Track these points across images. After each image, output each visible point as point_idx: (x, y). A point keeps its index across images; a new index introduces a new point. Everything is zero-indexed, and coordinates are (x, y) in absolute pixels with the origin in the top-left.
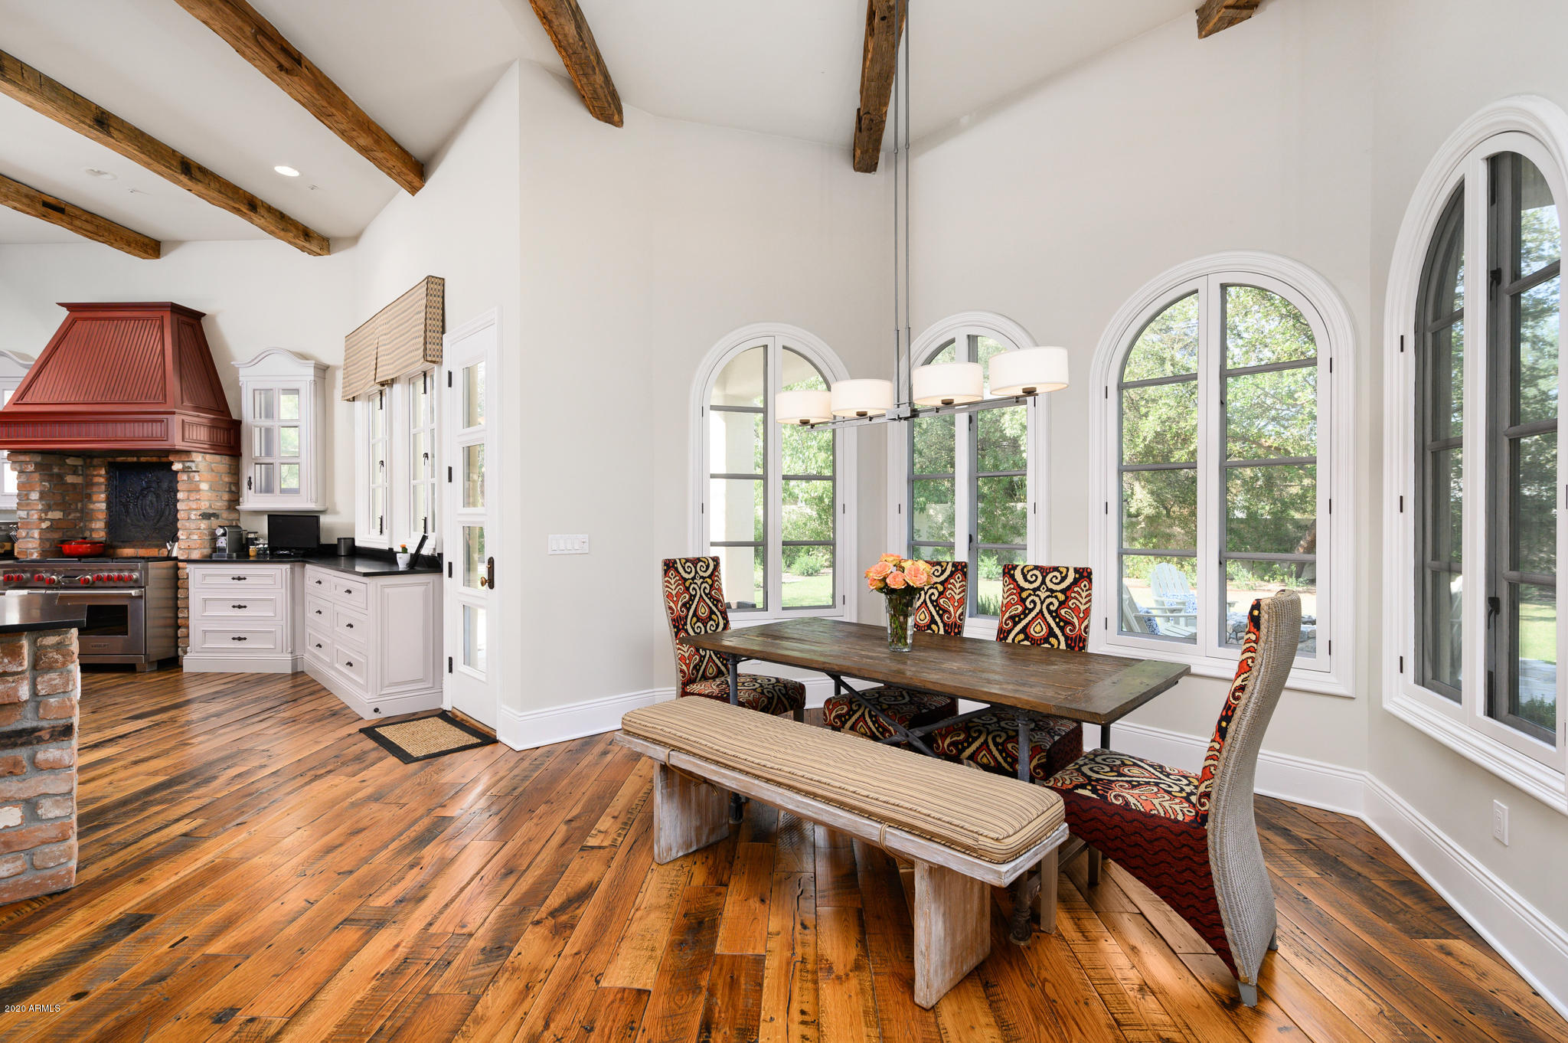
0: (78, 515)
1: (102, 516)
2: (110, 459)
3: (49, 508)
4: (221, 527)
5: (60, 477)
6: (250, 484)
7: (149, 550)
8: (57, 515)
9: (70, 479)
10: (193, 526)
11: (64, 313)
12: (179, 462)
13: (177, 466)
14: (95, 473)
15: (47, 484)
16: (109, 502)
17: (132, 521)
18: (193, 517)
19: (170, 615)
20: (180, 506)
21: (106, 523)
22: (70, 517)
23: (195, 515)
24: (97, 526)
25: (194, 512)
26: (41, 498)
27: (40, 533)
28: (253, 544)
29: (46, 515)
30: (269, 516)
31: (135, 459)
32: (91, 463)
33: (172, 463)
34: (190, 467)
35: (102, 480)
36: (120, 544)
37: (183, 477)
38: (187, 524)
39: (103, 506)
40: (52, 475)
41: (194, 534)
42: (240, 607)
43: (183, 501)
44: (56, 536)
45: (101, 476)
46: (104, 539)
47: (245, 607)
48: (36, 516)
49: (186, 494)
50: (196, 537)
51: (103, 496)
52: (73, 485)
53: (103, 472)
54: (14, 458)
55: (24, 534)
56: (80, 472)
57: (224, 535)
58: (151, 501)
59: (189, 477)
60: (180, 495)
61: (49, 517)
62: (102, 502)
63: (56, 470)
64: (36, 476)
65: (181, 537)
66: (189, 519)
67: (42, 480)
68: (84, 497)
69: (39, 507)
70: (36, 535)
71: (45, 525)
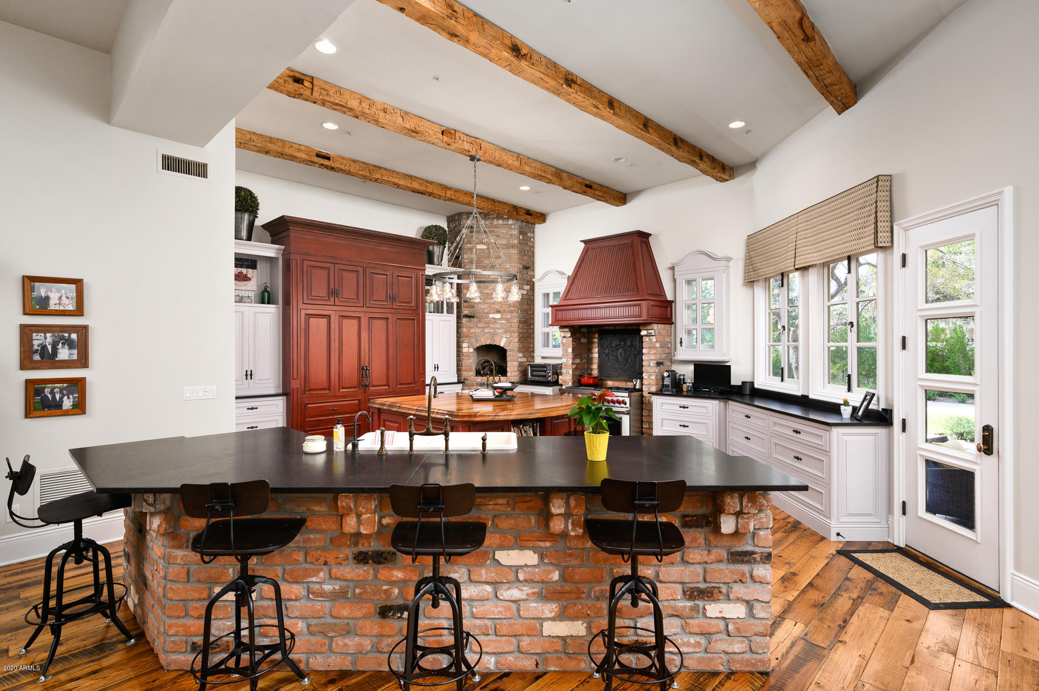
0: (587, 361)
1: (597, 361)
2: (600, 330)
3: (574, 358)
4: (666, 371)
5: (579, 339)
6: (681, 342)
7: (620, 383)
8: (578, 361)
9: (583, 341)
10: (652, 370)
11: (583, 245)
12: (645, 330)
13: (643, 333)
14: (594, 337)
15: (575, 343)
16: (599, 353)
17: (611, 364)
18: (652, 365)
19: (639, 425)
20: (644, 357)
21: (598, 365)
22: (583, 362)
23: (653, 363)
24: (595, 368)
26: (573, 352)
27: (571, 371)
28: (684, 383)
29: (574, 361)
30: (695, 365)
33: (640, 331)
34: (650, 333)
35: (596, 340)
36: (605, 379)
37: (646, 339)
38: (649, 369)
39: (597, 355)
40: (576, 338)
41: (652, 375)
42: (684, 426)
43: (646, 354)
44: (578, 373)
46: (598, 375)
47: (688, 426)
48: (570, 362)
49: (648, 350)
50: (653, 377)
51: (597, 350)
52: (585, 343)
53: (597, 337)
54: (562, 330)
55: (565, 372)
56: (588, 338)
57: (668, 376)
58: (621, 353)
59: (650, 339)
60: (644, 351)
62: (596, 353)
64: (571, 339)
65: (645, 377)
66: (650, 365)
67: (573, 342)
68: (590, 351)
69: (571, 357)
70: (571, 373)
71: (574, 367)
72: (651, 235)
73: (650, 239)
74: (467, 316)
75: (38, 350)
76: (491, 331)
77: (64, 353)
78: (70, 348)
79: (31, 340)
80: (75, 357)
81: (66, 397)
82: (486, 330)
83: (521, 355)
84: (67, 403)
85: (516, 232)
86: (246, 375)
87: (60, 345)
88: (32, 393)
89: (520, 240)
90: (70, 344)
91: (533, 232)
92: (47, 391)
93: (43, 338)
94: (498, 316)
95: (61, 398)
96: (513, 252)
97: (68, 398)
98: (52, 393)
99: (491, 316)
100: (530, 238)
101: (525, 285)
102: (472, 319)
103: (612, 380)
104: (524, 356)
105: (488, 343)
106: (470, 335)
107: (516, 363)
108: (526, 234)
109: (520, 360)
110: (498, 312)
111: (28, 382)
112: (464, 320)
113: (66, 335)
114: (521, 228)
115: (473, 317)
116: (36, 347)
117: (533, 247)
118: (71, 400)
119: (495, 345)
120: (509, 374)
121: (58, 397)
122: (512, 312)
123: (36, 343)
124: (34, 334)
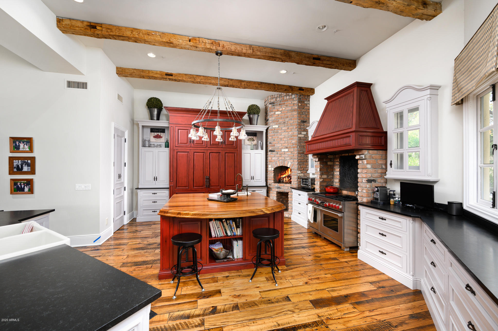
0: (332, 176)
1: (338, 177)
2: (340, 155)
3: (322, 174)
4: (376, 187)
5: (326, 163)
6: (391, 164)
7: (352, 193)
8: (325, 176)
9: (329, 163)
10: (364, 186)
11: (326, 102)
12: (358, 155)
13: (357, 157)
14: (336, 161)
15: (322, 165)
16: (340, 171)
17: (347, 180)
18: (364, 181)
20: (359, 176)
21: (339, 180)
22: (329, 177)
24: (337, 181)
25: (364, 179)
26: (320, 171)
27: (320, 183)
28: (393, 198)
29: (322, 176)
30: (402, 184)
31: (347, 154)
32: (335, 157)
33: (355, 156)
34: (362, 157)
35: (338, 163)
36: (343, 189)
37: (360, 162)
38: (361, 185)
39: (338, 173)
40: (323, 162)
41: (364, 190)
42: (382, 235)
43: (360, 173)
44: (325, 184)
45: (337, 162)
46: (339, 186)
47: (385, 236)
48: (319, 177)
49: (361, 170)
50: (365, 191)
51: (338, 169)
52: (330, 165)
53: (338, 160)
54: (313, 157)
55: (316, 183)
56: (332, 161)
57: (378, 191)
58: (353, 172)
59: (362, 162)
60: (359, 171)
61: (322, 177)
62: (338, 172)
63: (325, 160)
64: (319, 162)
65: (359, 190)
66: (362, 182)
67: (320, 164)
68: (333, 170)
69: (319, 174)
70: (319, 184)
71: (322, 180)
72: (371, 84)
73: (372, 87)
74: (271, 151)
75: (16, 167)
76: (283, 158)
77: (25, 169)
78: (28, 166)
79: (13, 163)
80: (30, 170)
81: (26, 187)
82: (280, 158)
83: (300, 172)
84: (26, 189)
85: (296, 102)
86: (154, 179)
87: (24, 165)
88: (13, 184)
89: (299, 106)
90: (28, 165)
91: (309, 101)
92: (19, 184)
93: (17, 162)
94: (287, 150)
95: (24, 187)
96: (295, 114)
97: (27, 187)
98: (21, 184)
99: (283, 150)
100: (306, 104)
101: (303, 131)
102: (273, 152)
103: (347, 191)
104: (301, 173)
105: (281, 165)
106: (273, 161)
107: (296, 177)
108: (304, 102)
109: (298, 175)
110: (287, 148)
111: (11, 180)
112: (269, 153)
113: (26, 161)
114: (300, 99)
115: (274, 151)
116: (15, 166)
117: (309, 109)
118: (28, 188)
119: (285, 166)
120: (292, 183)
121: (23, 186)
122: (294, 147)
123: (15, 164)
124: (14, 161)
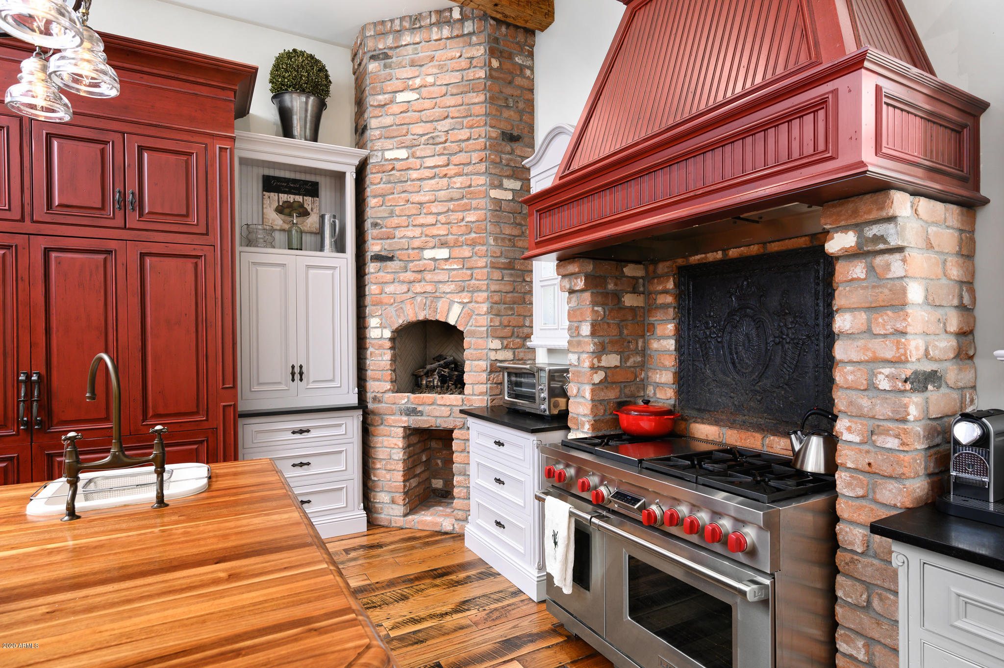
0: (639, 359)
1: (670, 361)
2: (680, 262)
3: (601, 350)
5: (617, 297)
8: (612, 360)
9: (629, 300)
10: (885, 411)
12: (845, 229)
13: (839, 242)
14: (660, 288)
15: (600, 309)
16: (678, 336)
17: (714, 372)
18: (885, 385)
20: (840, 351)
21: (675, 373)
22: (628, 364)
23: (891, 378)
24: (663, 380)
25: (887, 371)
26: (593, 334)
27: (593, 391)
29: (599, 361)
32: (654, 271)
33: (826, 234)
34: (881, 239)
35: (669, 299)
36: (694, 413)
37: (855, 270)
38: (864, 402)
39: (671, 344)
40: (606, 295)
41: (886, 432)
43: (850, 336)
44: (612, 395)
45: (665, 292)
46: (672, 402)
48: (587, 364)
49: (863, 316)
51: (671, 327)
52: (632, 309)
53: (670, 285)
54: (562, 268)
55: (575, 392)
56: (641, 289)
57: (982, 442)
58: (747, 335)
59: (871, 269)
60: (842, 323)
61: (603, 364)
62: (667, 337)
63: (611, 286)
64: (587, 296)
65: (846, 436)
66: (871, 387)
67: (594, 303)
68: (645, 330)
69: (591, 348)
70: (588, 395)
71: (598, 377)
74: (378, 258)
76: (429, 288)
82: (418, 288)
83: (496, 344)
85: (479, 51)
89: (491, 69)
91: (531, 55)
94: (443, 253)
96: (476, 100)
99: (428, 254)
100: (522, 68)
101: (509, 177)
102: (389, 263)
103: (716, 423)
104: (505, 348)
105: (421, 318)
106: (385, 301)
107: (483, 364)
108: (510, 57)
109: (493, 356)
110: (443, 245)
112: (372, 267)
114: (496, 40)
115: (391, 259)
117: (531, 90)
119: (437, 322)
120: (468, 389)
122: (473, 244)
